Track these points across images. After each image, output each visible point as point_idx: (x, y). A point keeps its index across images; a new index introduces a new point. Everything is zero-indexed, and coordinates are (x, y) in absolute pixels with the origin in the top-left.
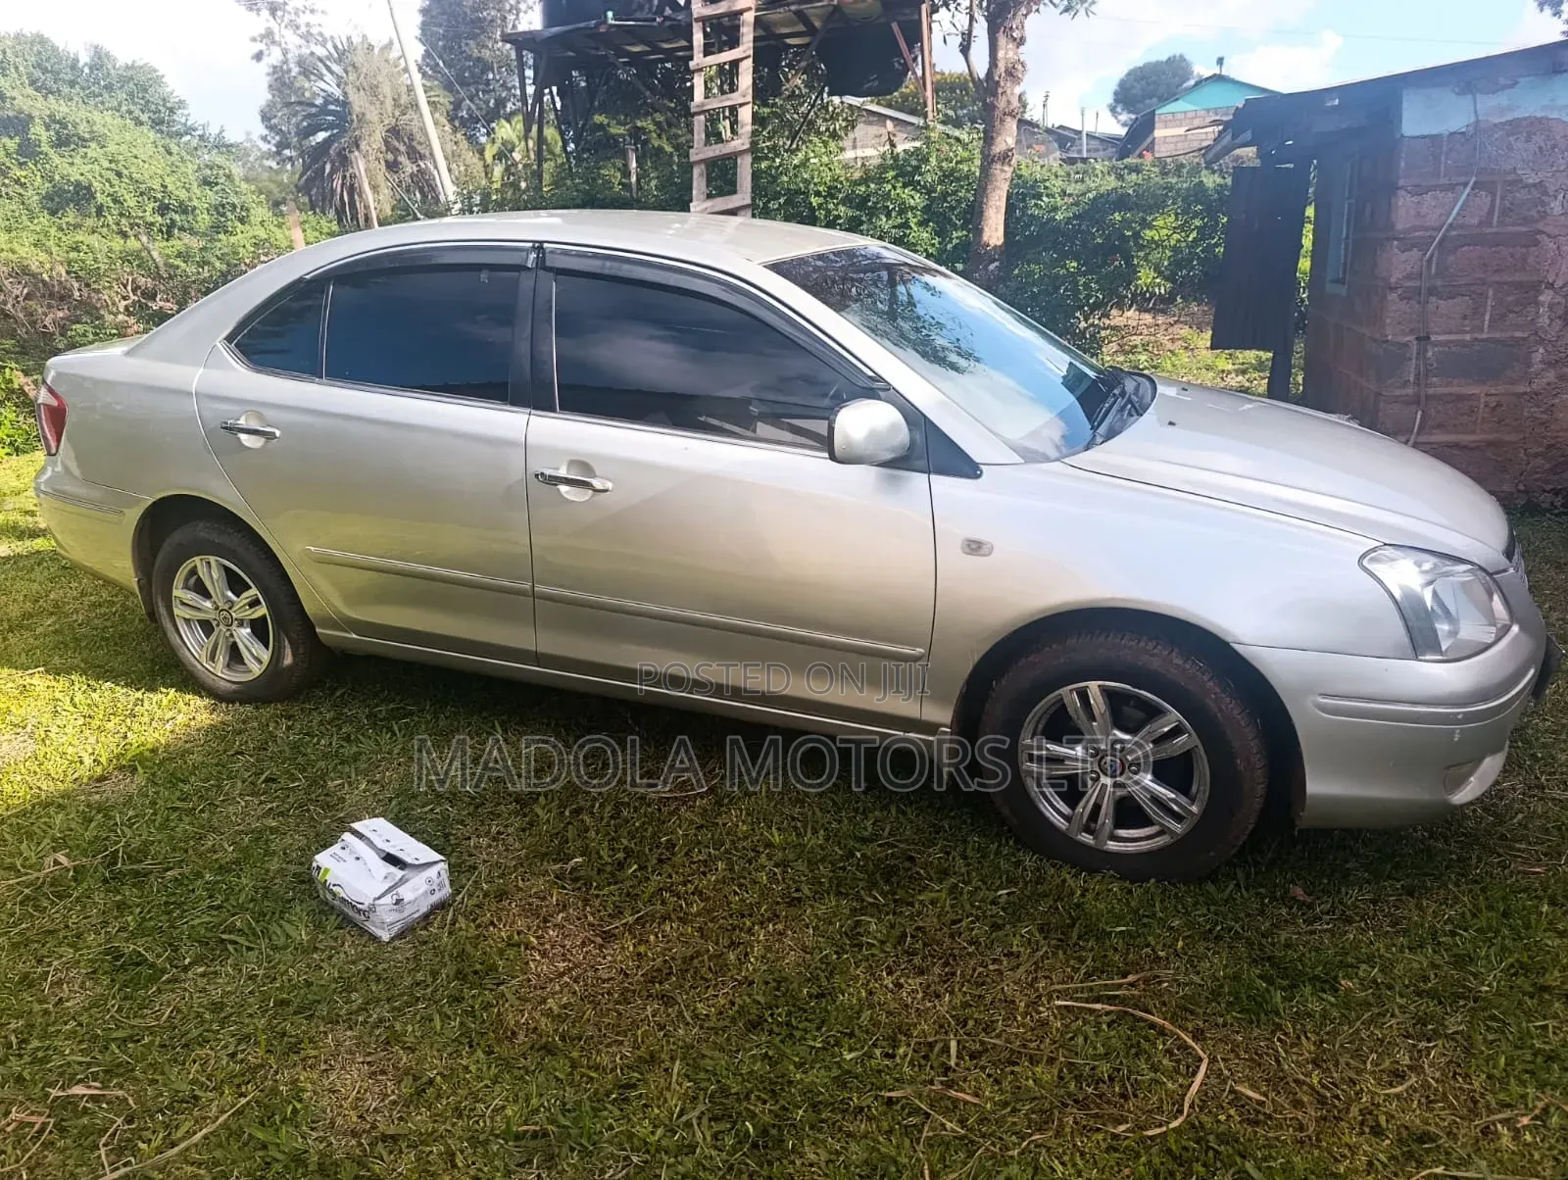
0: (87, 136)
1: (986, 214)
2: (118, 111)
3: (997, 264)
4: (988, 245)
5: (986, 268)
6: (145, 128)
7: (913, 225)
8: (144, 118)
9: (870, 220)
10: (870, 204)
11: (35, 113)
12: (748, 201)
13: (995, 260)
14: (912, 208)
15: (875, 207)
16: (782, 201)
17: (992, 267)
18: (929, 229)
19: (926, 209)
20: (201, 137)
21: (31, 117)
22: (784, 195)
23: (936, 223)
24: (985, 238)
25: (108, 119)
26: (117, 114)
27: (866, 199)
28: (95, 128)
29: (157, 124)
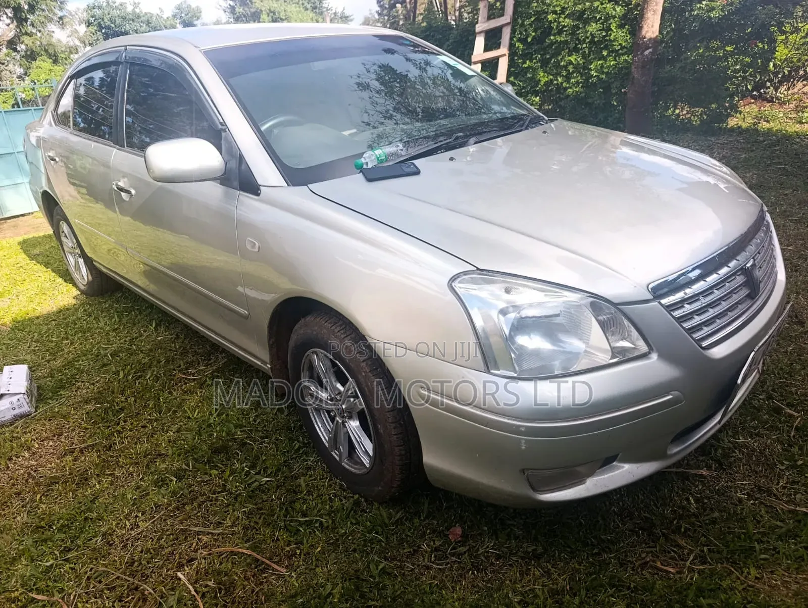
0: (284, 18)
1: (646, 16)
2: (298, 4)
3: (650, 50)
4: (645, 38)
5: (642, 53)
6: (309, 12)
7: (613, 28)
8: (309, 6)
9: (584, 27)
10: (585, 16)
11: (263, 9)
12: (509, 21)
13: (650, 48)
14: (614, 17)
15: (588, 18)
16: (532, 19)
17: (647, 53)
18: (625, 30)
19: (624, 17)
20: (335, 14)
21: (261, 11)
22: (534, 15)
23: (630, 25)
24: (644, 32)
25: (293, 9)
26: (297, 6)
27: (583, 12)
28: (287, 14)
29: (314, 9)
